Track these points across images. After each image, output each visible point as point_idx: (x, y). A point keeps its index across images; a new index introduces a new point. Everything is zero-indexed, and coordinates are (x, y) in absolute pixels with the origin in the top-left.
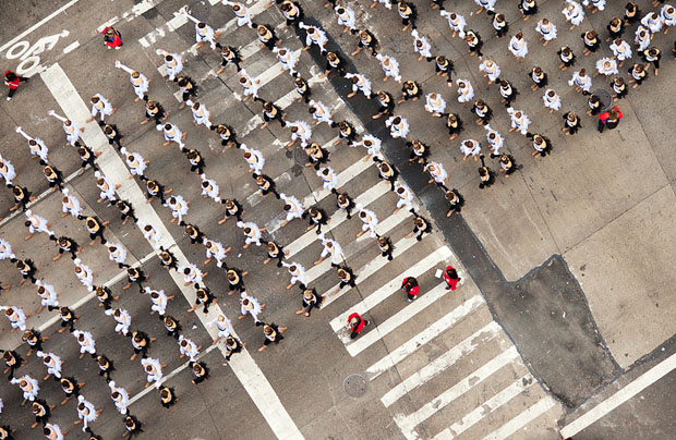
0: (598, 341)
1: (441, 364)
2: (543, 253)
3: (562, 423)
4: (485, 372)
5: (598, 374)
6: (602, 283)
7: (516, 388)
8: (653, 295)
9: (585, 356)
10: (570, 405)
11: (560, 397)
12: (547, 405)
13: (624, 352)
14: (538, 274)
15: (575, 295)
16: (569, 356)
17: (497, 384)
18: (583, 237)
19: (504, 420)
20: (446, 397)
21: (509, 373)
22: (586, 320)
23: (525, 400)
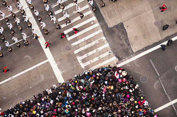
0: (129, 45)
1: (90, 45)
2: (118, 21)
3: (117, 63)
4: (100, 49)
5: (128, 53)
6: (132, 31)
7: (107, 53)
8: (144, 35)
9: (125, 48)
10: (120, 59)
11: (118, 57)
12: (114, 59)
13: (135, 48)
14: (116, 26)
15: (125, 33)
16: (121, 47)
17: (103, 52)
18: (129, 19)
19: (103, 61)
20: (90, 53)
21: (106, 50)
22: (127, 39)
23: (109, 57)
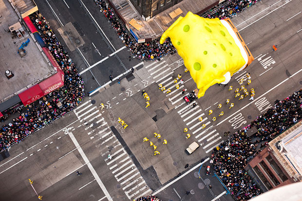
0: (158, 180)
1: (132, 183)
2: (150, 165)
3: (152, 193)
4: (140, 185)
5: (159, 186)
6: (159, 170)
7: (145, 187)
8: (167, 173)
9: (156, 182)
10: (154, 191)
11: (152, 189)
12: (150, 190)
13: (162, 182)
14: (149, 169)
15: (155, 172)
16: (153, 182)
17: (142, 187)
18: (156, 163)
19: (143, 193)
20: (133, 189)
21: (144, 185)
22: (156, 176)
23: (146, 189)
